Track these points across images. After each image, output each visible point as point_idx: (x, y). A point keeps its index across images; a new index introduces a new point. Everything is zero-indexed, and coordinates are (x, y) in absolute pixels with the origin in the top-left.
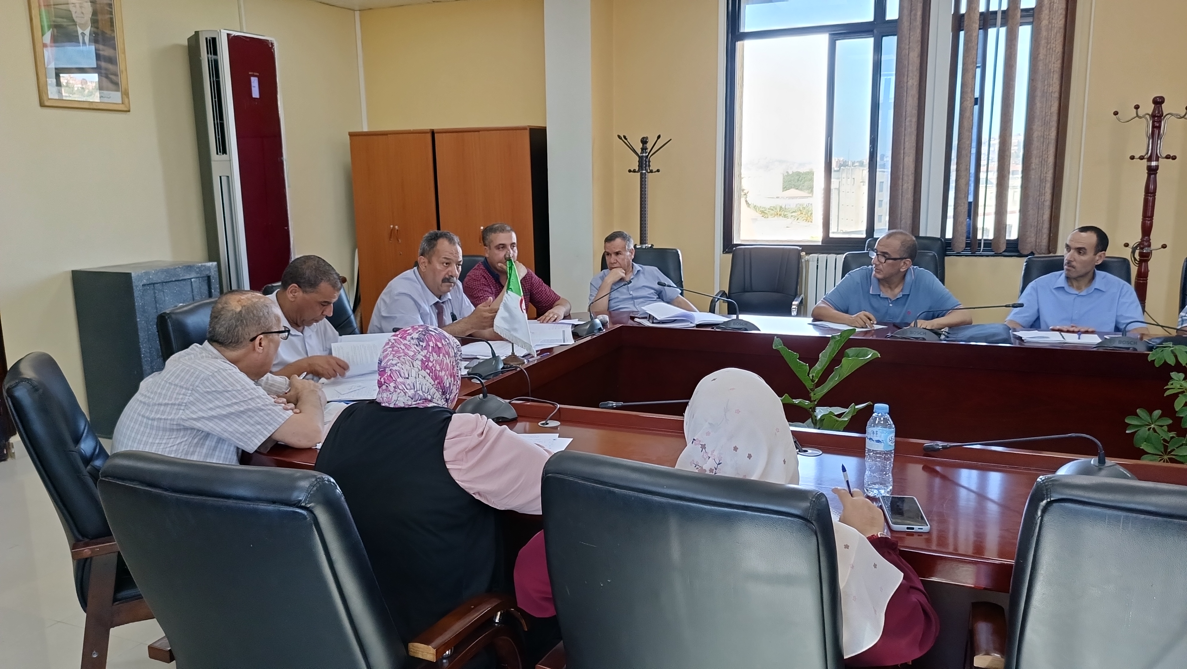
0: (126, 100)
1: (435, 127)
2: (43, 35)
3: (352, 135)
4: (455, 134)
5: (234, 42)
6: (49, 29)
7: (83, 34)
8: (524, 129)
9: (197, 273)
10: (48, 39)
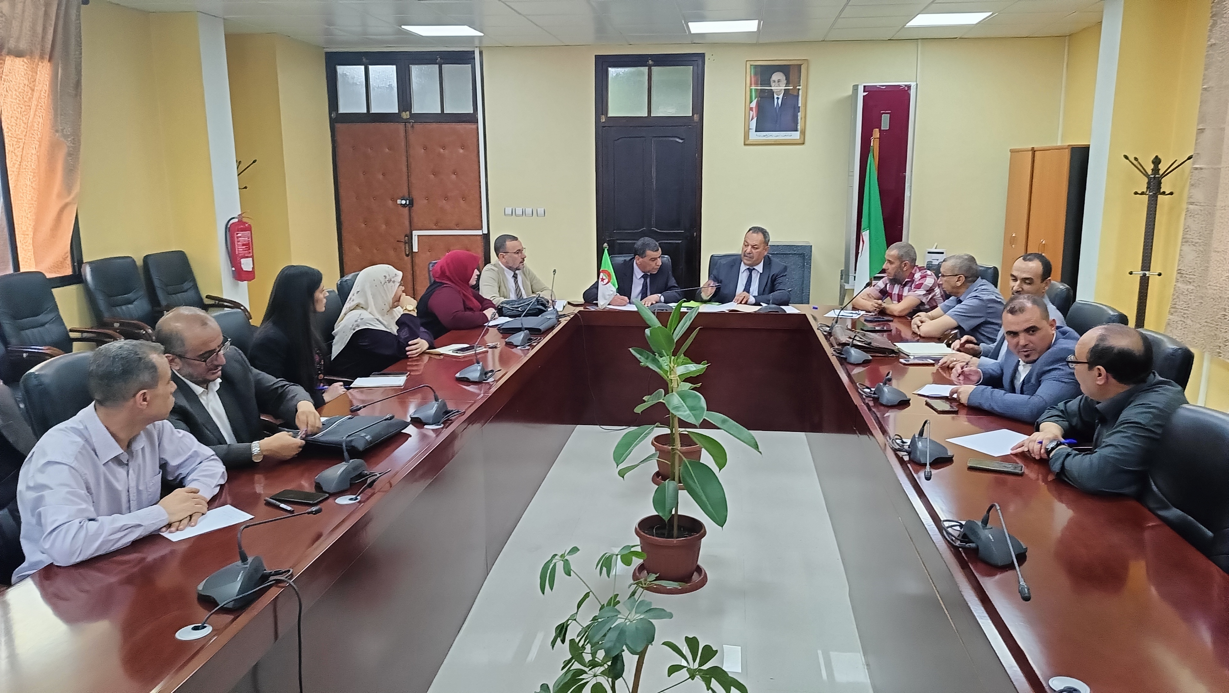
0: (802, 137)
1: (1036, 146)
2: (751, 102)
3: (1013, 151)
6: (755, 99)
7: (778, 98)
8: (1065, 148)
10: (754, 104)
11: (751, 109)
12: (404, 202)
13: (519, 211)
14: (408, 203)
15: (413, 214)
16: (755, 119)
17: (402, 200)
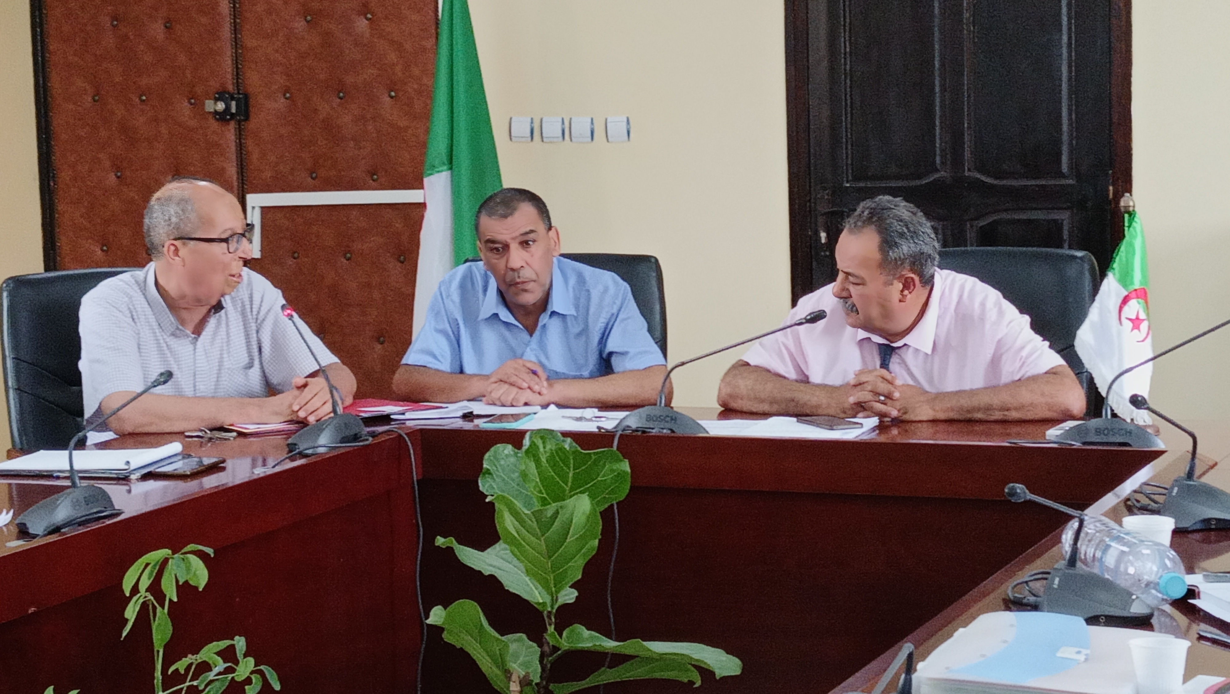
12: (221, 106)
13: (552, 129)
14: (234, 110)
15: (250, 144)
17: (216, 100)
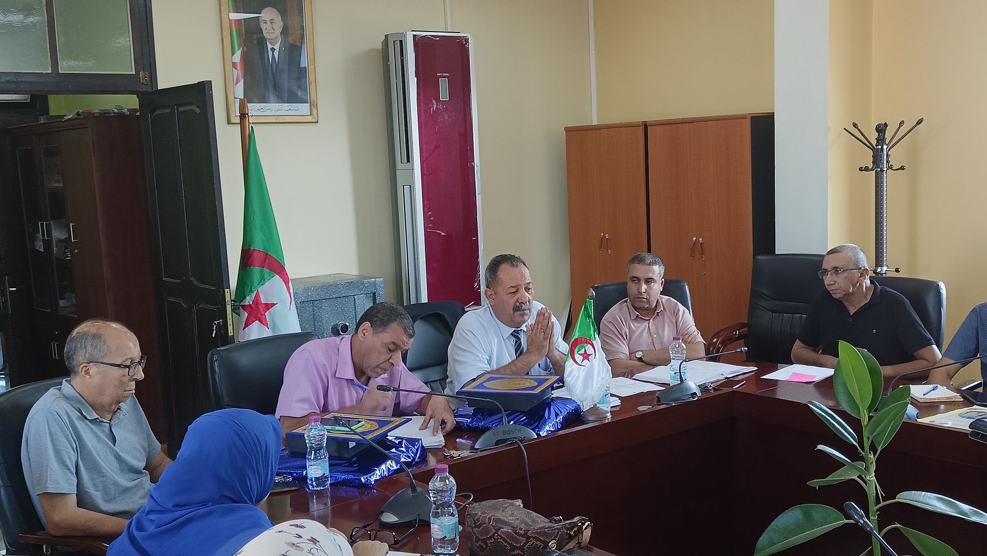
0: (314, 111)
2: (233, 55)
3: (567, 130)
4: (668, 126)
5: (419, 43)
6: (238, 50)
7: (273, 50)
8: (743, 117)
9: (361, 290)
10: (237, 57)
11: (234, 65)
16: (242, 81)
